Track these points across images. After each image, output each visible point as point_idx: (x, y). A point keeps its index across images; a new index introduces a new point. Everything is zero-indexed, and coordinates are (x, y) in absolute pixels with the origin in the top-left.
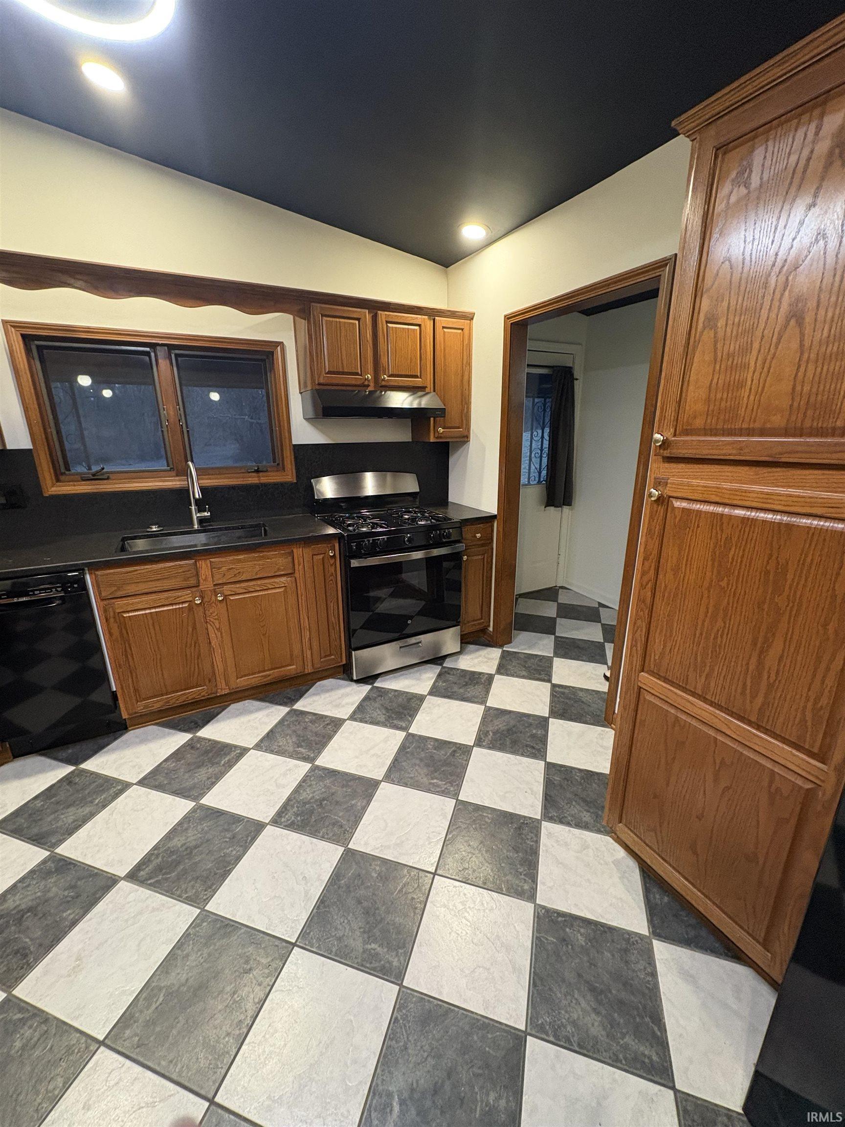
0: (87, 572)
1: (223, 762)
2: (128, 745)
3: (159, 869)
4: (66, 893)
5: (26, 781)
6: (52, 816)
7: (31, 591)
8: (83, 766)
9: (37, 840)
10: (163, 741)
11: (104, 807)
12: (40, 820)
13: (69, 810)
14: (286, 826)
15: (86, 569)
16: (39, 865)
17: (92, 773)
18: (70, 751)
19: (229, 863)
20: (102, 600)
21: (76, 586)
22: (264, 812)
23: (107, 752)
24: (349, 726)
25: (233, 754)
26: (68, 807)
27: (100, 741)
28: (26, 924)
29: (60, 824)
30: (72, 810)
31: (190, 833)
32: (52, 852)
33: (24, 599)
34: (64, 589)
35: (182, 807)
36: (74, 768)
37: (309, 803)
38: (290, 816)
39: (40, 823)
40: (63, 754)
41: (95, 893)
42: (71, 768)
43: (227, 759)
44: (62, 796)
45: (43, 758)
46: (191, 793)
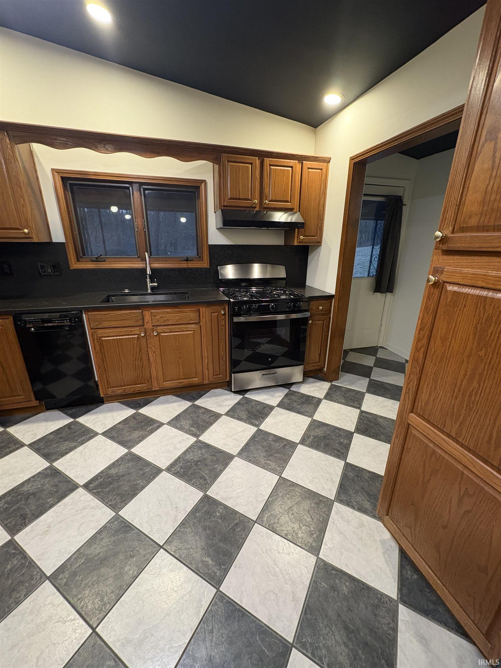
0: (83, 312)
1: (148, 429)
2: (102, 412)
3: (101, 484)
4: (52, 489)
5: (49, 423)
6: (56, 445)
7: (54, 321)
8: (78, 420)
9: (46, 456)
10: (120, 412)
11: (82, 444)
12: (50, 445)
13: (65, 443)
14: (174, 473)
15: (83, 311)
16: (43, 470)
17: (81, 424)
18: (73, 410)
19: (137, 489)
20: (92, 329)
21: (76, 320)
22: (163, 463)
23: (91, 414)
24: (224, 419)
25: (155, 425)
26: (65, 441)
27: (90, 407)
28: (30, 501)
29: (59, 449)
30: (67, 443)
31: (121, 467)
32: (51, 464)
33: (50, 324)
34: (71, 321)
35: (122, 451)
36: (73, 420)
37: (190, 462)
38: (177, 468)
39: (49, 447)
40: (70, 412)
41: (65, 492)
42: (72, 420)
43: (151, 428)
44: (63, 435)
45: (60, 412)
46: (128, 444)
